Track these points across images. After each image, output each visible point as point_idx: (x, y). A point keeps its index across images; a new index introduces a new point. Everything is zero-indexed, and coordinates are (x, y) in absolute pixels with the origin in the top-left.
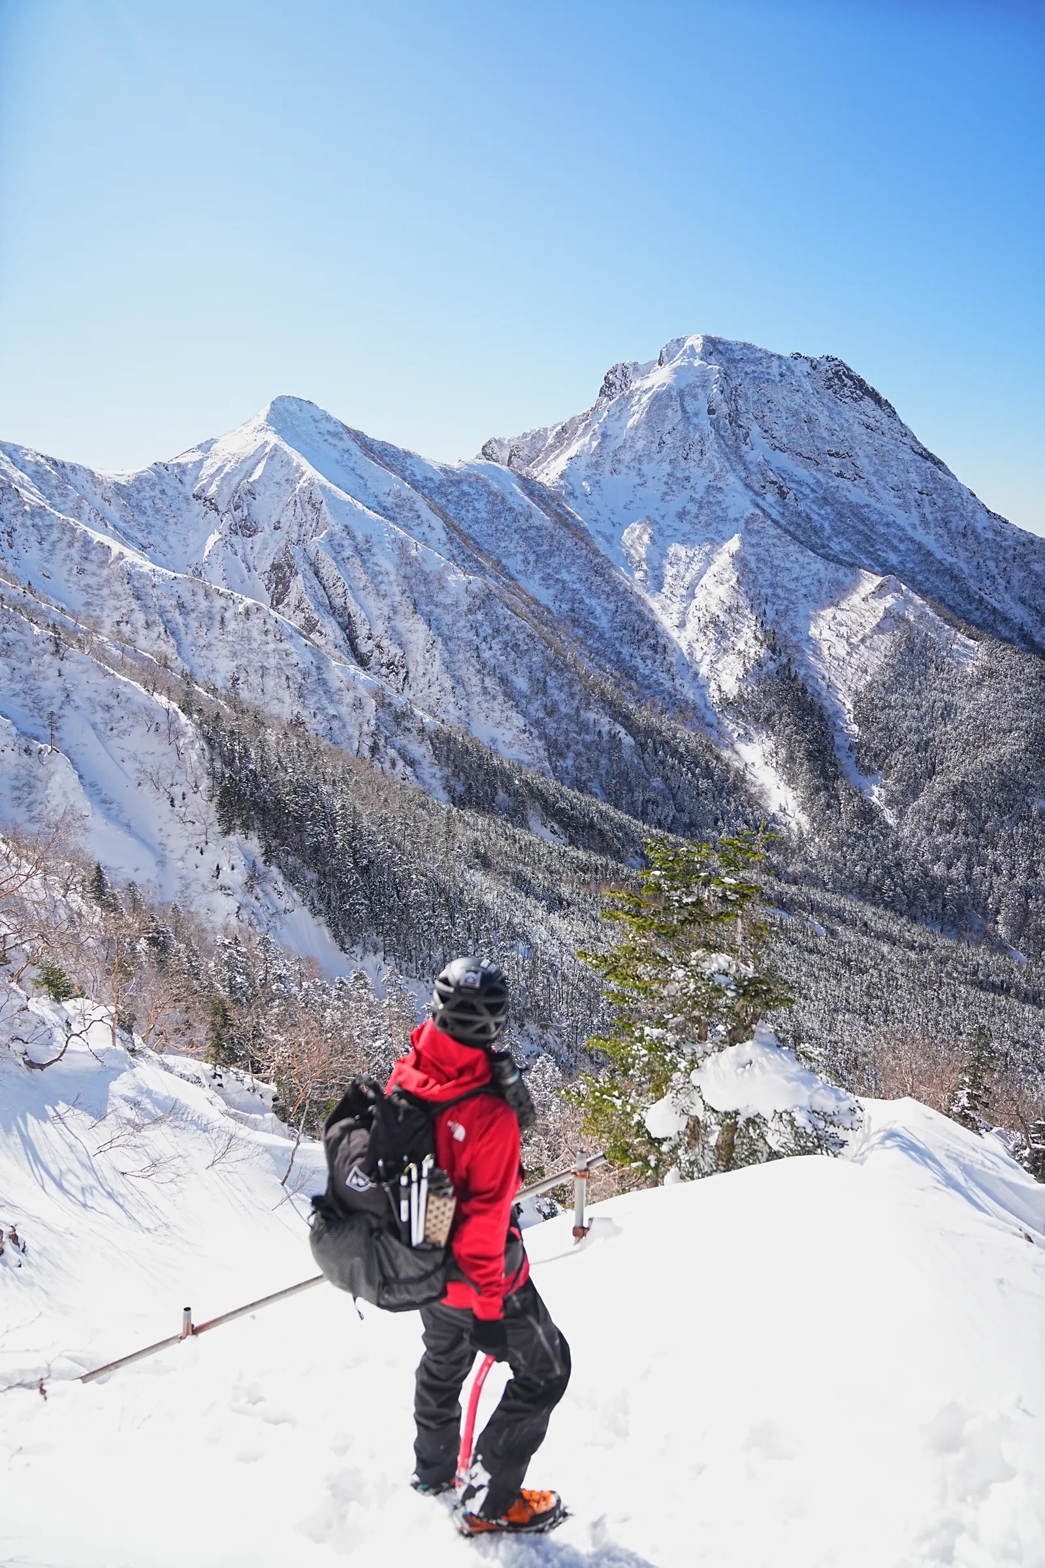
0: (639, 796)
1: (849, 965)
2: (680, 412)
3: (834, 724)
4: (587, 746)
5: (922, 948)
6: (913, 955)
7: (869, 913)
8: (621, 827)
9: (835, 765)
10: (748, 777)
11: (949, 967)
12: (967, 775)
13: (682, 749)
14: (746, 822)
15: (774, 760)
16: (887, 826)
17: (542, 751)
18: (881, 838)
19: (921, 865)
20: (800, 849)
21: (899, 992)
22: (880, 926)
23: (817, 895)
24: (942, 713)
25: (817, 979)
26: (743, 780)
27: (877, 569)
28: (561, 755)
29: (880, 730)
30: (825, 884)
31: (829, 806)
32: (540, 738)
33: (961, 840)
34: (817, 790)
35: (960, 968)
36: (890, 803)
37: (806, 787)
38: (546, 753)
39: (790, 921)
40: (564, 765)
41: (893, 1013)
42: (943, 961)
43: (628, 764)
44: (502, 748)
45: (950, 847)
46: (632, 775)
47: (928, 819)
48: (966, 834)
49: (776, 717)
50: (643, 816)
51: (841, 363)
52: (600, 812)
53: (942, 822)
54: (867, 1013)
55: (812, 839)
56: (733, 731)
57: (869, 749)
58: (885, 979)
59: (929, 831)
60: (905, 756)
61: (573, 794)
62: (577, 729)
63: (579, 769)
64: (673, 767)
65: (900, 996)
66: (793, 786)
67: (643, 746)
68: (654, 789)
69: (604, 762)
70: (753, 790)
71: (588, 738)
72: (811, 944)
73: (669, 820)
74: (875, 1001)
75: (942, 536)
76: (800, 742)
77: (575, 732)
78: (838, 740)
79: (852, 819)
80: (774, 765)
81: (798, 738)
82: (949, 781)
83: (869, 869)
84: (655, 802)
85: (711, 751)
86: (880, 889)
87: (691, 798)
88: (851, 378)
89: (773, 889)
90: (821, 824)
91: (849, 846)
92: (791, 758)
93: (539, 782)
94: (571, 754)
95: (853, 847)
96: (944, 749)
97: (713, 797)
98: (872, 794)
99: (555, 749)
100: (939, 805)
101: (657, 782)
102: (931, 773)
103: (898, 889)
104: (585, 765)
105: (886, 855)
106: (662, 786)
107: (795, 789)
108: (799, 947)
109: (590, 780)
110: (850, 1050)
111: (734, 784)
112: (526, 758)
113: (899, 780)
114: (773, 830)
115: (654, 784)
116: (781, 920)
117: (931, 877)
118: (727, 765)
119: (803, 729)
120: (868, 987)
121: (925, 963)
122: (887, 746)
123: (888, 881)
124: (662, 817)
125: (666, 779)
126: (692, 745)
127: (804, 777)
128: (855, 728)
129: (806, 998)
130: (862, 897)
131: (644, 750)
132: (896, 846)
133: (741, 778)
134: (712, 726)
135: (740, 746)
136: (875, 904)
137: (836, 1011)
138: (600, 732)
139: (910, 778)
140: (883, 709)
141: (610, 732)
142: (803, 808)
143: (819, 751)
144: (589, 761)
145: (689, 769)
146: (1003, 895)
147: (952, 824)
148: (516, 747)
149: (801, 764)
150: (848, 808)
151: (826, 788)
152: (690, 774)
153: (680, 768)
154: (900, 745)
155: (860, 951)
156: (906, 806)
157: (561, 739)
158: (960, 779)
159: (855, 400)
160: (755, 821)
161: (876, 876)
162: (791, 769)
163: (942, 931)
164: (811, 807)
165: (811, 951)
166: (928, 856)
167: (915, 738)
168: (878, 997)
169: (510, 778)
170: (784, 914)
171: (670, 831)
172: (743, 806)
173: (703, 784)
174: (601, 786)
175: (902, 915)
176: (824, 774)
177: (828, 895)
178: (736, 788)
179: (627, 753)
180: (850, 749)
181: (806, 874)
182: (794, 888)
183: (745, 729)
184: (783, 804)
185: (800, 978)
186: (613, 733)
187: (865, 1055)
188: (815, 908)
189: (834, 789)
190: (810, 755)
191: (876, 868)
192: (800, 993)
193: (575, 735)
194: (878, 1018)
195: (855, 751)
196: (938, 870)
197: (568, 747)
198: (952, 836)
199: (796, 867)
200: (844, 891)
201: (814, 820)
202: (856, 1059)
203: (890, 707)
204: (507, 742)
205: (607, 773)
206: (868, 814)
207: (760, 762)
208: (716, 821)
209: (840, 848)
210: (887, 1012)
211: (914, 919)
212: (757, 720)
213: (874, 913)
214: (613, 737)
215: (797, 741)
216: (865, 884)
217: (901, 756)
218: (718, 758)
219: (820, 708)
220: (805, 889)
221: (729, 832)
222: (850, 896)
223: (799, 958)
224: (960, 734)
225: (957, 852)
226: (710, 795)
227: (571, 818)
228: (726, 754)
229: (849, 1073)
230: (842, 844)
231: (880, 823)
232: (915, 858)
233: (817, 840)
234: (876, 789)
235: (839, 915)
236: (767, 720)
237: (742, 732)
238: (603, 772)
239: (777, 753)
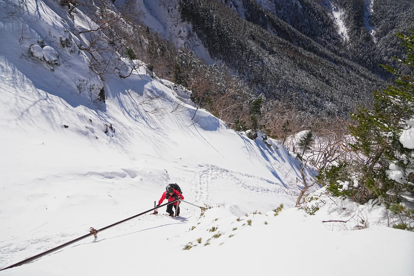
0: (300, 24)
1: (351, 82)
3: (366, 8)
4: (288, 7)
5: (374, 81)
6: (370, 82)
7: (360, 68)
8: (294, 33)
9: (362, 22)
10: (334, 22)
11: (380, 87)
12: (405, 30)
13: (316, 11)
14: (330, 36)
15: (343, 18)
16: (373, 43)
17: (274, 7)
18: (370, 46)
19: (381, 56)
20: (345, 46)
21: (363, 92)
22: (363, 73)
23: (346, 61)
24: (404, 8)
25: (341, 84)
26: (332, 23)
28: (280, 9)
29: (380, 12)
30: (349, 58)
31: (357, 34)
32: (274, 3)
33: (396, 50)
34: (355, 29)
35: (383, 88)
36: (376, 36)
37: (351, 28)
38: (275, 8)
39: (337, 67)
40: (280, 12)
41: (360, 97)
42: (378, 86)
43: (299, 14)
44: (263, 5)
45: (391, 52)
46: (299, 17)
47: (387, 42)
48: (398, 49)
49: (347, 4)
50: (300, 30)
52: (288, 27)
53: (391, 44)
54: (353, 96)
55: (349, 44)
56: (333, 7)
57: (375, 18)
58: (360, 88)
59: (386, 46)
60: (386, 21)
61: (281, 21)
62: (286, 1)
63: (284, 14)
64: (312, 16)
65: (364, 93)
66: (347, 27)
67: (304, 9)
68: (305, 23)
69: (292, 13)
70: (335, 27)
71: (288, 4)
72: (341, 74)
73: (308, 32)
74: (356, 93)
76: (353, 13)
78: (365, 14)
79: (363, 40)
80: (343, 19)
81: (353, 12)
82: (398, 31)
83: (364, 55)
84: (305, 27)
85: (325, 13)
86: (365, 62)
87: (316, 26)
89: (334, 57)
90: (353, 40)
91: (360, 48)
92: (349, 18)
93: (272, 16)
94: (283, 9)
95: (361, 48)
96: (400, 20)
97: (322, 27)
98: (372, 32)
99: (278, 7)
100: (392, 38)
101: (306, 21)
102: (393, 28)
103: (371, 63)
104: (286, 13)
105: (370, 52)
106: (308, 22)
107: (347, 28)
108: (338, 75)
109: (287, 18)
110: (345, 105)
111: (330, 24)
112: (269, 9)
113: (381, 29)
114: (338, 39)
115: (305, 21)
116: (334, 66)
117: (382, 60)
118: (329, 18)
119: (355, 9)
120: (355, 89)
121: (373, 85)
122: (381, 17)
123: (369, 60)
124: (306, 31)
125: (309, 20)
126: (319, 10)
127: (352, 24)
128: (372, 10)
129: (336, 89)
130: (359, 63)
131: (304, 10)
132: (374, 50)
133: (332, 22)
134: (326, 5)
135: (334, 12)
136: (363, 66)
137: (344, 94)
138: (292, 3)
139: (385, 29)
140: (383, 5)
141: (295, 3)
142: (349, 34)
143: (358, 17)
144: (287, 12)
145: (317, 18)
146: (404, 69)
147: (394, 45)
148: (267, 5)
149: (352, 20)
150: (362, 36)
151: (357, 29)
152: (317, 20)
153: (314, 17)
154: (386, 17)
155: (355, 79)
156: (381, 37)
157: (280, 4)
158: (402, 31)
160: (333, 36)
161: (365, 57)
162: (348, 21)
163: (381, 77)
164: (351, 34)
165: (341, 77)
166: (383, 54)
167: (391, 15)
168: (357, 92)
169: (264, 14)
170: (335, 65)
171: (307, 36)
172: (330, 31)
173: (320, 23)
174: (290, 20)
175: (370, 70)
176: (358, 24)
177: (350, 61)
178: (330, 25)
179: (299, 10)
180: (368, 17)
181: (345, 54)
182: (340, 58)
183: (337, 7)
184: (343, 32)
185: (336, 83)
186: (296, 3)
187: (349, 107)
188: (345, 64)
189: (360, 29)
190: (355, 18)
191: (366, 55)
192: (335, 88)
193: (285, 3)
194: (356, 98)
195: (370, 18)
196: (385, 58)
197: (282, 7)
198: (393, 49)
199: (342, 52)
200: (355, 61)
201: (351, 38)
202: (347, 108)
203: (386, 4)
204: (265, 3)
205: (292, 16)
206: (368, 38)
207: (339, 18)
208: (322, 34)
209: (357, 48)
210: (358, 97)
211: (373, 72)
212: (341, 4)
213: (362, 69)
214: (296, 5)
215: (352, 13)
216: (361, 59)
217: (385, 21)
218: (326, 15)
219: (363, 3)
220: (343, 58)
221: (324, 38)
222: (356, 62)
223: (337, 78)
224: (407, 15)
225: (393, 54)
226: (321, 27)
227: (280, 28)
228: (329, 14)
229: (344, 111)
230: (358, 47)
231: (371, 42)
232: (379, 54)
233: (350, 44)
234: (373, 31)
235: (351, 68)
236: (344, 5)
237: (335, 8)
238: (291, 16)
239: (345, 16)
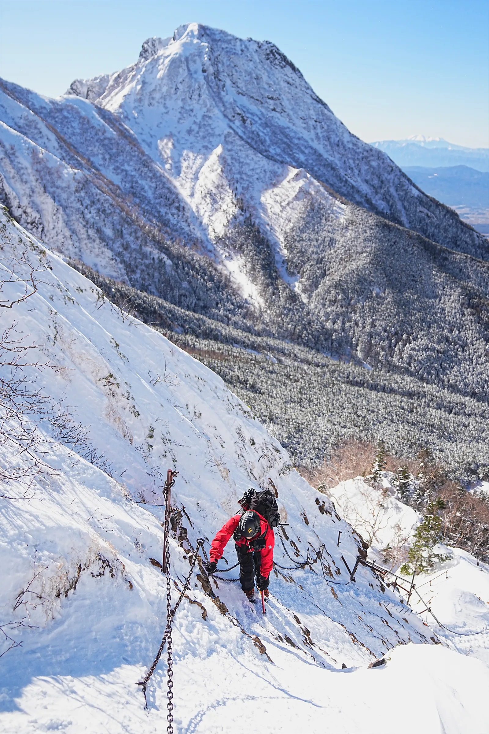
0: (176, 293)
1: (290, 378)
2: (186, 71)
3: (275, 249)
4: (147, 266)
5: (323, 366)
6: (319, 370)
7: (297, 349)
8: (170, 312)
9: (276, 272)
10: (232, 279)
11: (336, 375)
12: (341, 276)
13: (197, 266)
14: (233, 304)
15: (245, 269)
16: (303, 304)
17: (123, 270)
18: (301, 310)
19: (321, 323)
20: (261, 316)
21: (315, 390)
22: (302, 356)
23: (271, 342)
24: (329, 244)
25: (276, 387)
26: (229, 281)
27: (294, 164)
28: (133, 272)
29: (298, 253)
30: (274, 335)
31: (274, 294)
32: (121, 263)
33: (339, 310)
34: (268, 285)
35: (341, 375)
36: (304, 291)
37: (262, 284)
38: (125, 271)
39: (260, 357)
40: (136, 277)
41: (313, 401)
42: (333, 372)
43: (170, 275)
44: (101, 269)
45: (334, 313)
46: (172, 281)
47: (323, 299)
48: (341, 306)
49: (245, 247)
50: (179, 304)
51: (274, 46)
52: (158, 304)
53: (330, 301)
54: (300, 402)
55: (266, 311)
56: (222, 254)
57: (293, 262)
58: (307, 384)
59: (324, 305)
60: (311, 266)
61: (143, 295)
62: (141, 257)
63: (144, 279)
64: (193, 276)
65: (315, 392)
66: (255, 283)
67: (177, 265)
68: (184, 289)
69: (156, 274)
70: (234, 286)
71: (147, 262)
72: (271, 368)
73: (193, 305)
74: (304, 396)
75: (326, 146)
76: (258, 260)
77: (140, 259)
78: (277, 258)
79: (286, 301)
80: (245, 272)
81: (257, 258)
82: (333, 279)
83: (295, 326)
84: (185, 296)
85: (212, 266)
86: (301, 336)
87: (204, 292)
88: (279, 54)
89: (249, 340)
90: (270, 303)
91: (285, 315)
92: (253, 269)
94: (139, 271)
95: (287, 315)
96: (330, 262)
97: (215, 291)
98: (295, 286)
99: (130, 269)
100: (328, 292)
101: (185, 284)
102: (324, 275)
103: (310, 336)
104: (147, 277)
105: (303, 319)
106: (188, 287)
107: (256, 285)
108: (266, 370)
109: (150, 285)
110: (296, 422)
111: (225, 284)
112: (115, 274)
113: (308, 279)
114: (246, 308)
115: (184, 286)
116: (255, 357)
117: (326, 329)
118: (221, 273)
119: (259, 253)
120: (300, 389)
121: (325, 373)
122: (302, 261)
123: (305, 332)
124: (189, 304)
125: (190, 282)
126: (202, 264)
127: (261, 279)
128: (285, 252)
129: (271, 396)
130: (292, 340)
131: (177, 268)
132: (308, 314)
133: (228, 280)
134: (211, 251)
135: (227, 262)
136: (299, 344)
137: (286, 402)
138: (153, 259)
139: (314, 278)
140: (299, 241)
141: (159, 258)
142: (261, 295)
143: (268, 264)
144: (148, 274)
145: (201, 277)
146: (360, 336)
147: (335, 302)
148: (108, 268)
149: (259, 272)
150: (283, 295)
151: (272, 284)
152: (202, 280)
153: (197, 276)
154: (308, 260)
155: (295, 370)
156: (312, 292)
157: (133, 263)
158: (339, 278)
159: (282, 67)
160: (237, 303)
161: (299, 329)
162: (253, 274)
163: (331, 356)
164: (265, 295)
165: (271, 372)
166: (323, 318)
167: (315, 256)
168: (305, 394)
170: (256, 352)
171: (194, 311)
172: (230, 296)
173: (209, 284)
174: (156, 288)
175: (312, 349)
176: (270, 277)
177: (277, 342)
178: (226, 286)
179: (169, 269)
180: (283, 262)
181: (264, 330)
182: (259, 339)
183: (229, 253)
184: (250, 293)
185: (267, 387)
186: (160, 258)
187: (302, 424)
188: (271, 349)
189: (276, 284)
190: (263, 267)
191: (298, 326)
192: (269, 395)
193: (140, 260)
194: (306, 404)
195: (286, 264)
196: (329, 325)
197: (137, 267)
198: (335, 307)
199: (259, 327)
200: (282, 337)
201: (266, 301)
203: (303, 240)
204: (103, 265)
205: (159, 280)
206: (293, 298)
207: (237, 271)
208: (217, 304)
209: (280, 316)
210: (310, 401)
211: (318, 351)
212: (235, 247)
213: (299, 349)
214: (161, 261)
215: (256, 259)
216: (294, 334)
217: (309, 266)
218: (216, 269)
219: (267, 241)
220: (265, 339)
221: (224, 310)
222: (287, 341)
223: (266, 376)
224: (338, 255)
225: (338, 315)
226: (213, 290)
227: (144, 308)
228: (219, 267)
230: (282, 313)
231: (300, 302)
232: (317, 319)
233: (269, 312)
234: (297, 284)
235: (282, 352)
236: (240, 247)
237: (227, 254)
238: (157, 280)
239: (246, 266)
